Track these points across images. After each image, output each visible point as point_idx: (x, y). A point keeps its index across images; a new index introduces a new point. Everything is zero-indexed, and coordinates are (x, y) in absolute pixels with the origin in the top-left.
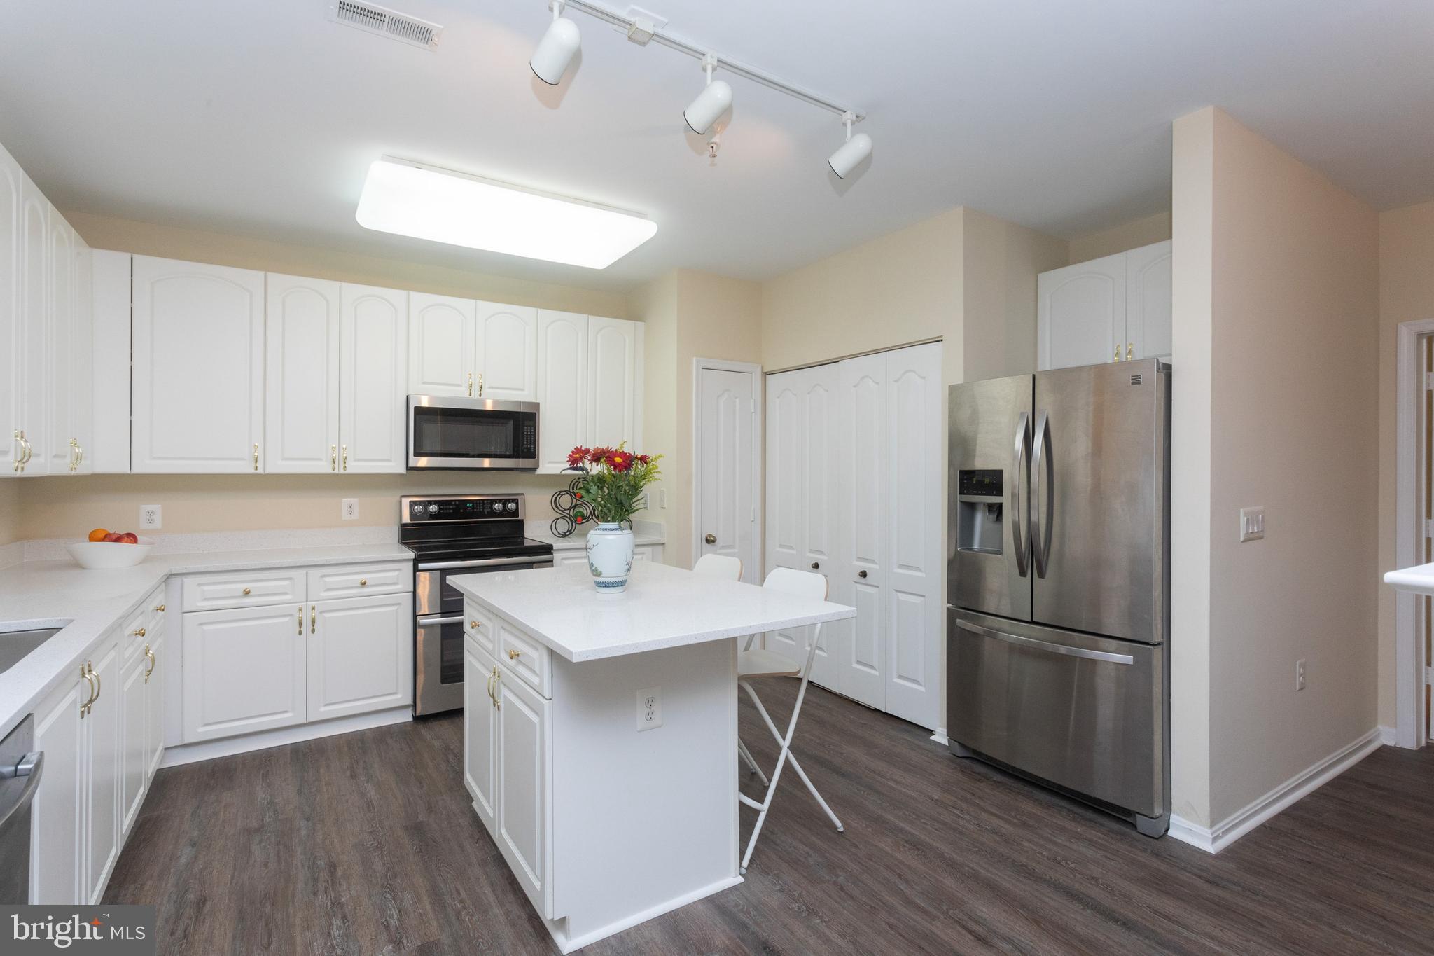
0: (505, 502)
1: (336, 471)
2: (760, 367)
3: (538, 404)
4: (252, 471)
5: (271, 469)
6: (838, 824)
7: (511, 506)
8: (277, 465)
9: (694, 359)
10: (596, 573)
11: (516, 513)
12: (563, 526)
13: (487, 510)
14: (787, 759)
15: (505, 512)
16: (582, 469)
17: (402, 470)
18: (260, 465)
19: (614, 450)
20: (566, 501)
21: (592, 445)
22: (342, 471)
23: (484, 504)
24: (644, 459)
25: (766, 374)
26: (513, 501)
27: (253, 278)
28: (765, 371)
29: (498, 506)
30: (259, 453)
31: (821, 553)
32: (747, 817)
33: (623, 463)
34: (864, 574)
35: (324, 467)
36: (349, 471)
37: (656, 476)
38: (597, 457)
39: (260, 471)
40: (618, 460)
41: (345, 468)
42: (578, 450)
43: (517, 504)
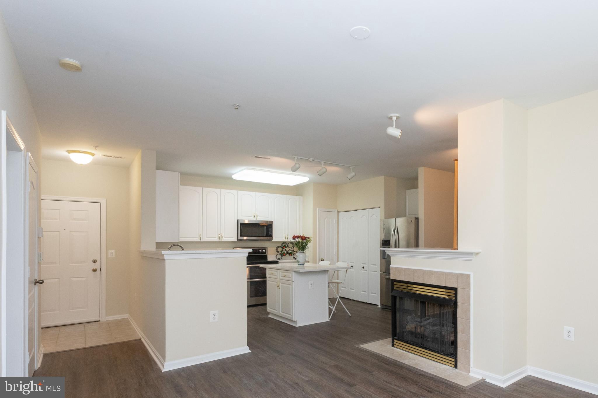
0: (262, 250)
1: (220, 241)
2: (337, 210)
3: (273, 221)
4: (199, 241)
5: (204, 240)
6: (350, 315)
7: (264, 251)
8: (205, 239)
9: (318, 209)
10: (298, 262)
11: (265, 253)
12: (279, 256)
13: (257, 252)
14: (339, 300)
15: (262, 252)
16: (295, 240)
17: (236, 240)
18: (201, 239)
19: (302, 236)
20: (280, 249)
21: (297, 235)
22: (221, 241)
23: (256, 250)
24: (308, 238)
25: (338, 212)
26: (265, 249)
27: (199, 189)
28: (338, 211)
29: (260, 251)
30: (201, 236)
31: (353, 263)
32: (330, 310)
33: (304, 238)
34: (363, 268)
35: (216, 240)
36: (223, 241)
37: (311, 241)
38: (298, 237)
39: (201, 241)
40: (303, 238)
41: (222, 240)
42: (294, 236)
43: (265, 250)
